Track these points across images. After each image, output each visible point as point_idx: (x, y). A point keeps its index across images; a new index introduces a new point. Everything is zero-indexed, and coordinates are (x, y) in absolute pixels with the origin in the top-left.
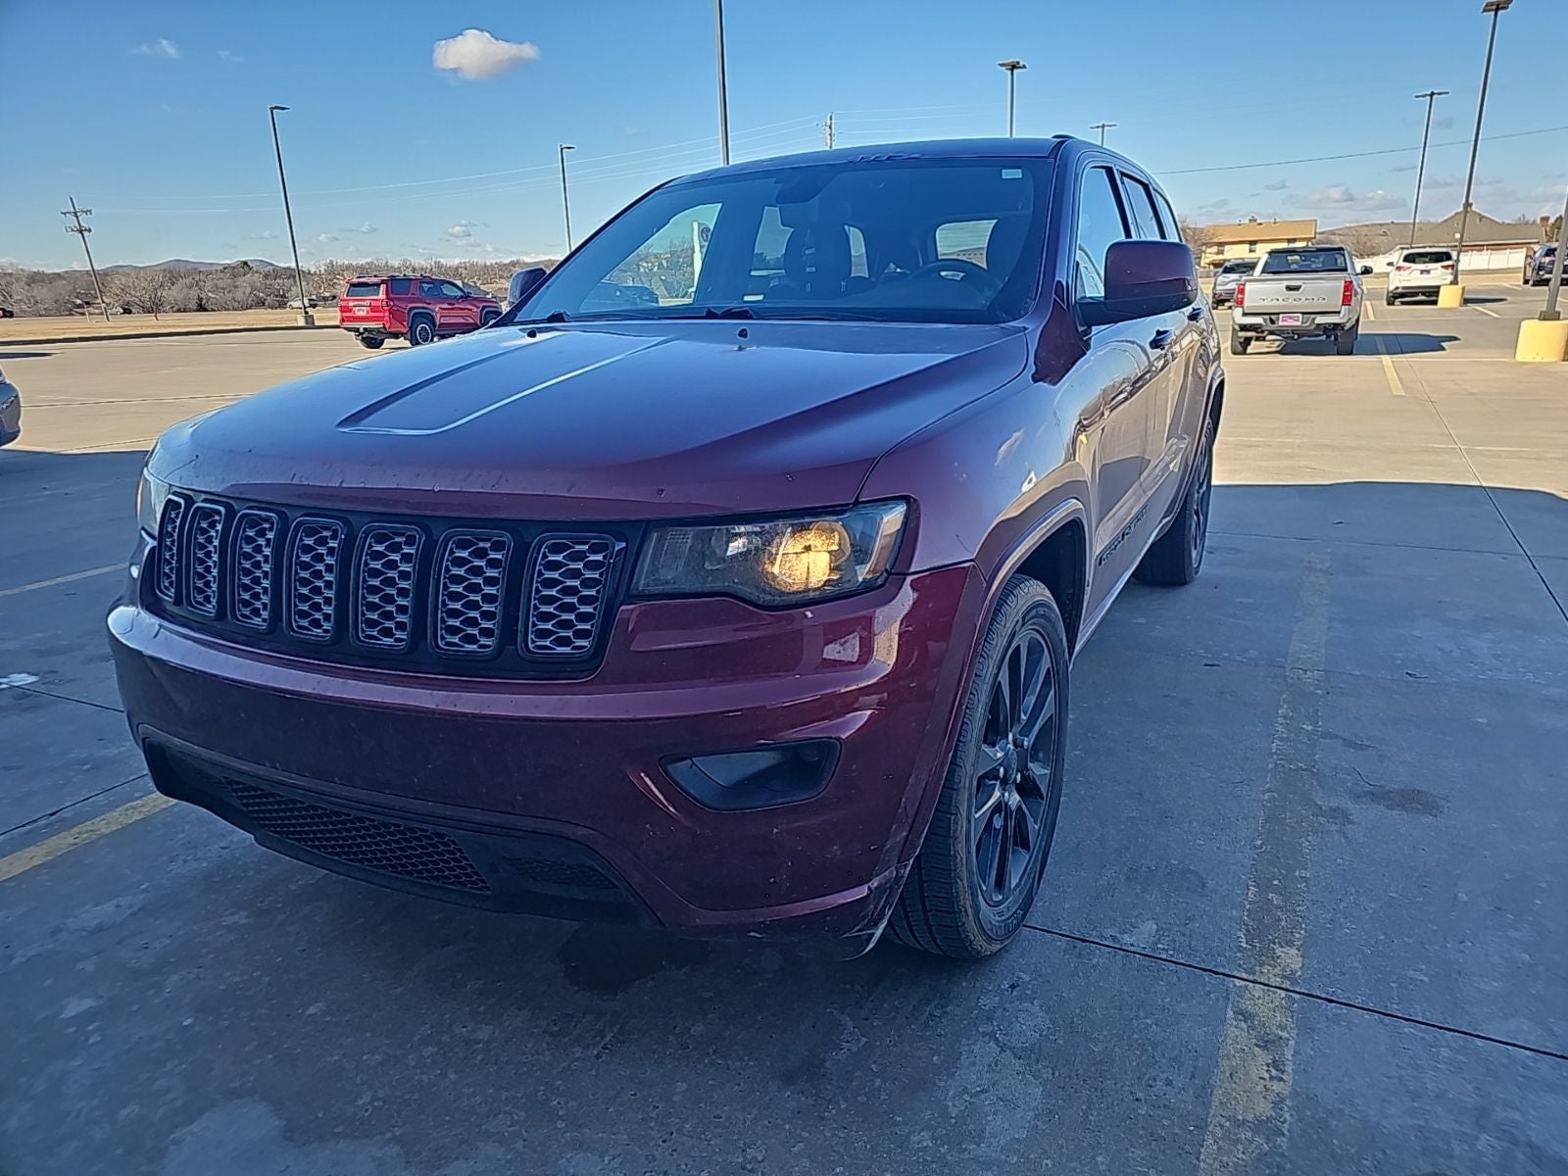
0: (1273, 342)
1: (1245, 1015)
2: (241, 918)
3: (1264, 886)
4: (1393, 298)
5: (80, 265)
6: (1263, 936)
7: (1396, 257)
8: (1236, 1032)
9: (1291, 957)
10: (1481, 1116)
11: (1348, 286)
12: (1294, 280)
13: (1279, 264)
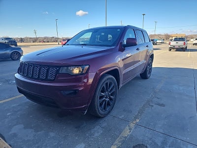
0: (175, 50)
1: (129, 126)
2: (27, 107)
3: (139, 113)
4: (194, 44)
5: (35, 37)
6: (136, 118)
7: (194, 39)
8: (128, 128)
9: (138, 121)
10: (151, 139)
11: (184, 43)
12: (177, 42)
13: (176, 40)
